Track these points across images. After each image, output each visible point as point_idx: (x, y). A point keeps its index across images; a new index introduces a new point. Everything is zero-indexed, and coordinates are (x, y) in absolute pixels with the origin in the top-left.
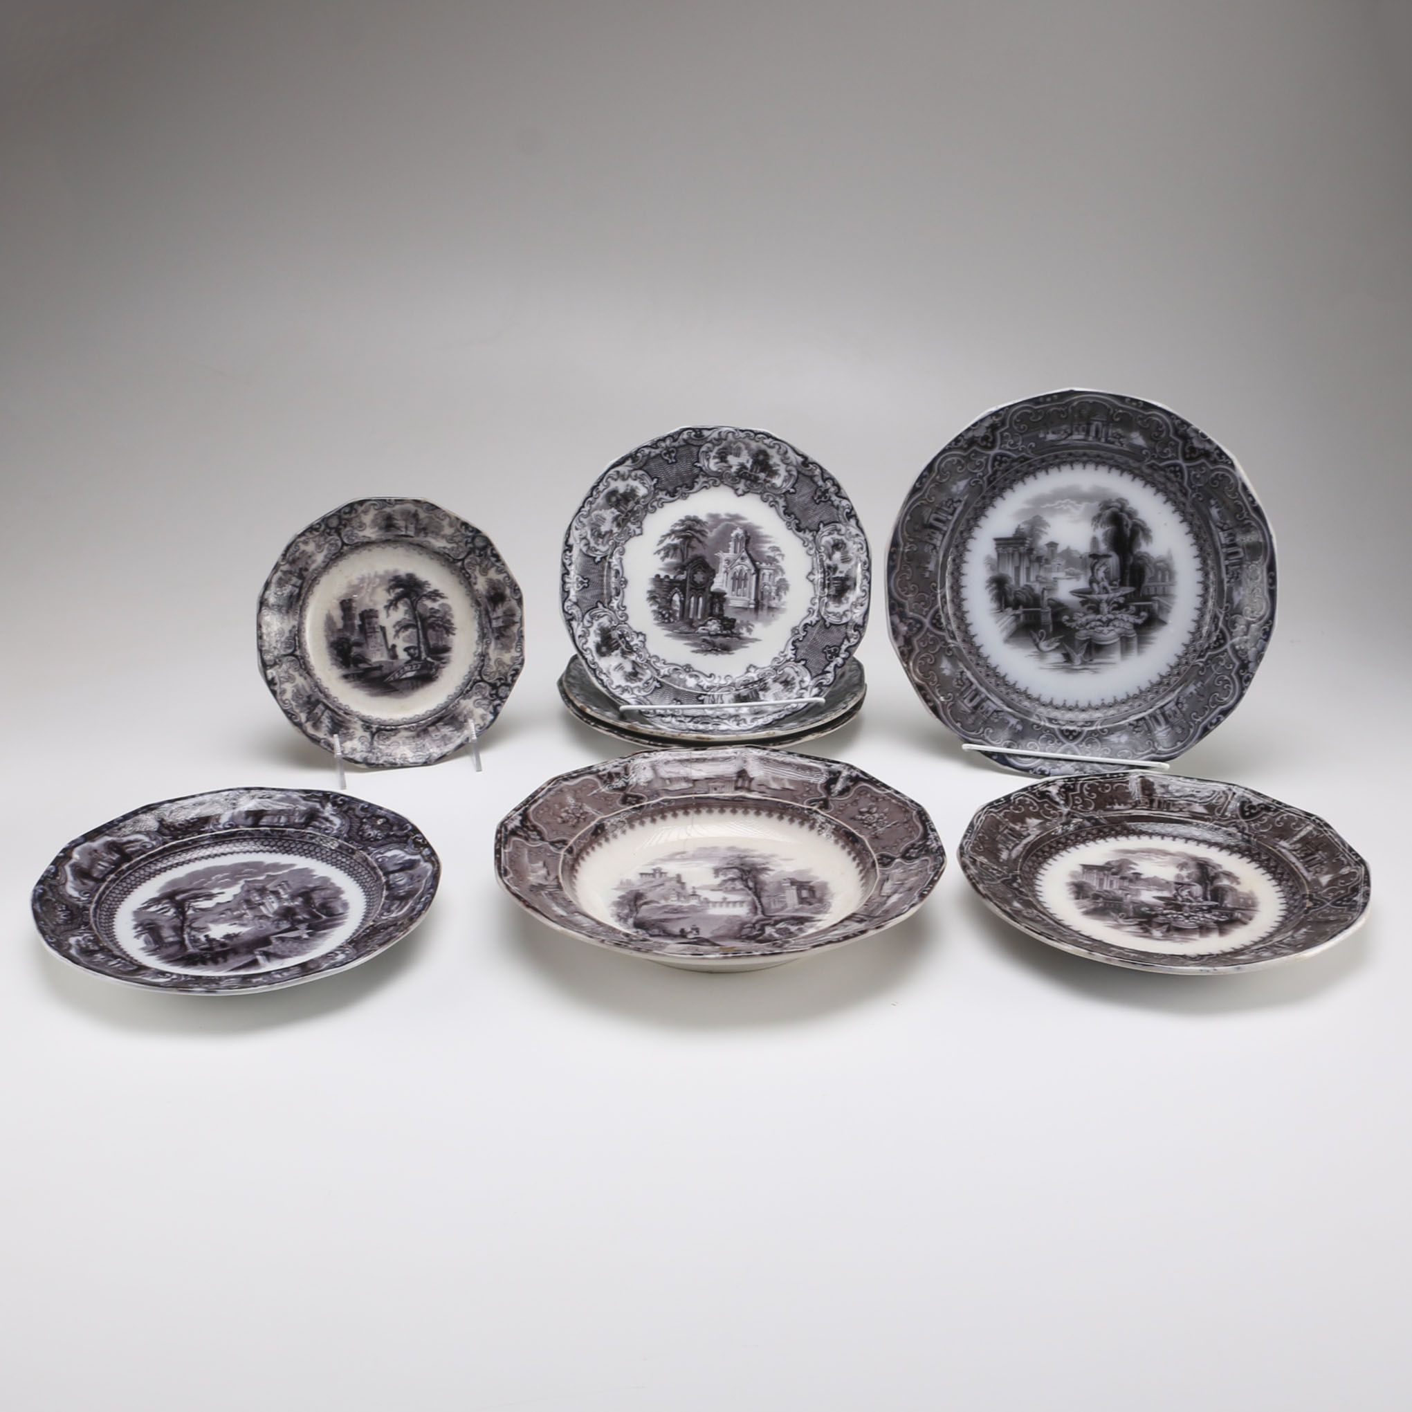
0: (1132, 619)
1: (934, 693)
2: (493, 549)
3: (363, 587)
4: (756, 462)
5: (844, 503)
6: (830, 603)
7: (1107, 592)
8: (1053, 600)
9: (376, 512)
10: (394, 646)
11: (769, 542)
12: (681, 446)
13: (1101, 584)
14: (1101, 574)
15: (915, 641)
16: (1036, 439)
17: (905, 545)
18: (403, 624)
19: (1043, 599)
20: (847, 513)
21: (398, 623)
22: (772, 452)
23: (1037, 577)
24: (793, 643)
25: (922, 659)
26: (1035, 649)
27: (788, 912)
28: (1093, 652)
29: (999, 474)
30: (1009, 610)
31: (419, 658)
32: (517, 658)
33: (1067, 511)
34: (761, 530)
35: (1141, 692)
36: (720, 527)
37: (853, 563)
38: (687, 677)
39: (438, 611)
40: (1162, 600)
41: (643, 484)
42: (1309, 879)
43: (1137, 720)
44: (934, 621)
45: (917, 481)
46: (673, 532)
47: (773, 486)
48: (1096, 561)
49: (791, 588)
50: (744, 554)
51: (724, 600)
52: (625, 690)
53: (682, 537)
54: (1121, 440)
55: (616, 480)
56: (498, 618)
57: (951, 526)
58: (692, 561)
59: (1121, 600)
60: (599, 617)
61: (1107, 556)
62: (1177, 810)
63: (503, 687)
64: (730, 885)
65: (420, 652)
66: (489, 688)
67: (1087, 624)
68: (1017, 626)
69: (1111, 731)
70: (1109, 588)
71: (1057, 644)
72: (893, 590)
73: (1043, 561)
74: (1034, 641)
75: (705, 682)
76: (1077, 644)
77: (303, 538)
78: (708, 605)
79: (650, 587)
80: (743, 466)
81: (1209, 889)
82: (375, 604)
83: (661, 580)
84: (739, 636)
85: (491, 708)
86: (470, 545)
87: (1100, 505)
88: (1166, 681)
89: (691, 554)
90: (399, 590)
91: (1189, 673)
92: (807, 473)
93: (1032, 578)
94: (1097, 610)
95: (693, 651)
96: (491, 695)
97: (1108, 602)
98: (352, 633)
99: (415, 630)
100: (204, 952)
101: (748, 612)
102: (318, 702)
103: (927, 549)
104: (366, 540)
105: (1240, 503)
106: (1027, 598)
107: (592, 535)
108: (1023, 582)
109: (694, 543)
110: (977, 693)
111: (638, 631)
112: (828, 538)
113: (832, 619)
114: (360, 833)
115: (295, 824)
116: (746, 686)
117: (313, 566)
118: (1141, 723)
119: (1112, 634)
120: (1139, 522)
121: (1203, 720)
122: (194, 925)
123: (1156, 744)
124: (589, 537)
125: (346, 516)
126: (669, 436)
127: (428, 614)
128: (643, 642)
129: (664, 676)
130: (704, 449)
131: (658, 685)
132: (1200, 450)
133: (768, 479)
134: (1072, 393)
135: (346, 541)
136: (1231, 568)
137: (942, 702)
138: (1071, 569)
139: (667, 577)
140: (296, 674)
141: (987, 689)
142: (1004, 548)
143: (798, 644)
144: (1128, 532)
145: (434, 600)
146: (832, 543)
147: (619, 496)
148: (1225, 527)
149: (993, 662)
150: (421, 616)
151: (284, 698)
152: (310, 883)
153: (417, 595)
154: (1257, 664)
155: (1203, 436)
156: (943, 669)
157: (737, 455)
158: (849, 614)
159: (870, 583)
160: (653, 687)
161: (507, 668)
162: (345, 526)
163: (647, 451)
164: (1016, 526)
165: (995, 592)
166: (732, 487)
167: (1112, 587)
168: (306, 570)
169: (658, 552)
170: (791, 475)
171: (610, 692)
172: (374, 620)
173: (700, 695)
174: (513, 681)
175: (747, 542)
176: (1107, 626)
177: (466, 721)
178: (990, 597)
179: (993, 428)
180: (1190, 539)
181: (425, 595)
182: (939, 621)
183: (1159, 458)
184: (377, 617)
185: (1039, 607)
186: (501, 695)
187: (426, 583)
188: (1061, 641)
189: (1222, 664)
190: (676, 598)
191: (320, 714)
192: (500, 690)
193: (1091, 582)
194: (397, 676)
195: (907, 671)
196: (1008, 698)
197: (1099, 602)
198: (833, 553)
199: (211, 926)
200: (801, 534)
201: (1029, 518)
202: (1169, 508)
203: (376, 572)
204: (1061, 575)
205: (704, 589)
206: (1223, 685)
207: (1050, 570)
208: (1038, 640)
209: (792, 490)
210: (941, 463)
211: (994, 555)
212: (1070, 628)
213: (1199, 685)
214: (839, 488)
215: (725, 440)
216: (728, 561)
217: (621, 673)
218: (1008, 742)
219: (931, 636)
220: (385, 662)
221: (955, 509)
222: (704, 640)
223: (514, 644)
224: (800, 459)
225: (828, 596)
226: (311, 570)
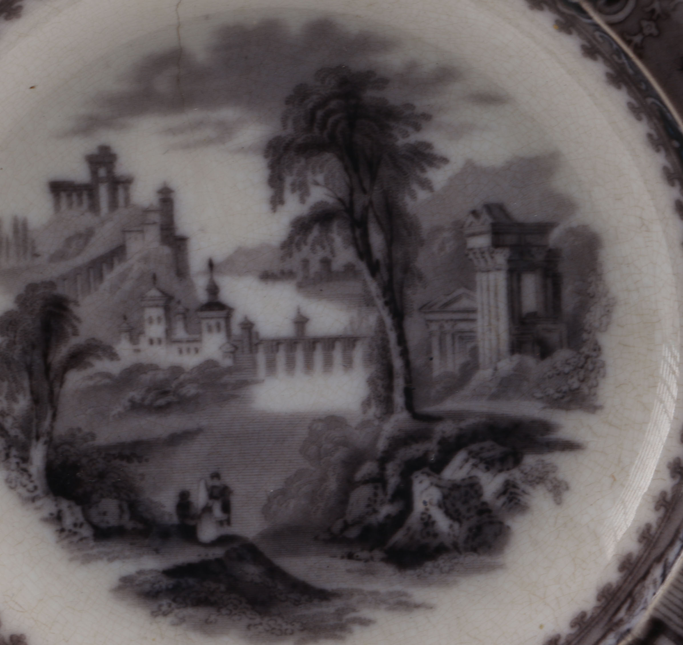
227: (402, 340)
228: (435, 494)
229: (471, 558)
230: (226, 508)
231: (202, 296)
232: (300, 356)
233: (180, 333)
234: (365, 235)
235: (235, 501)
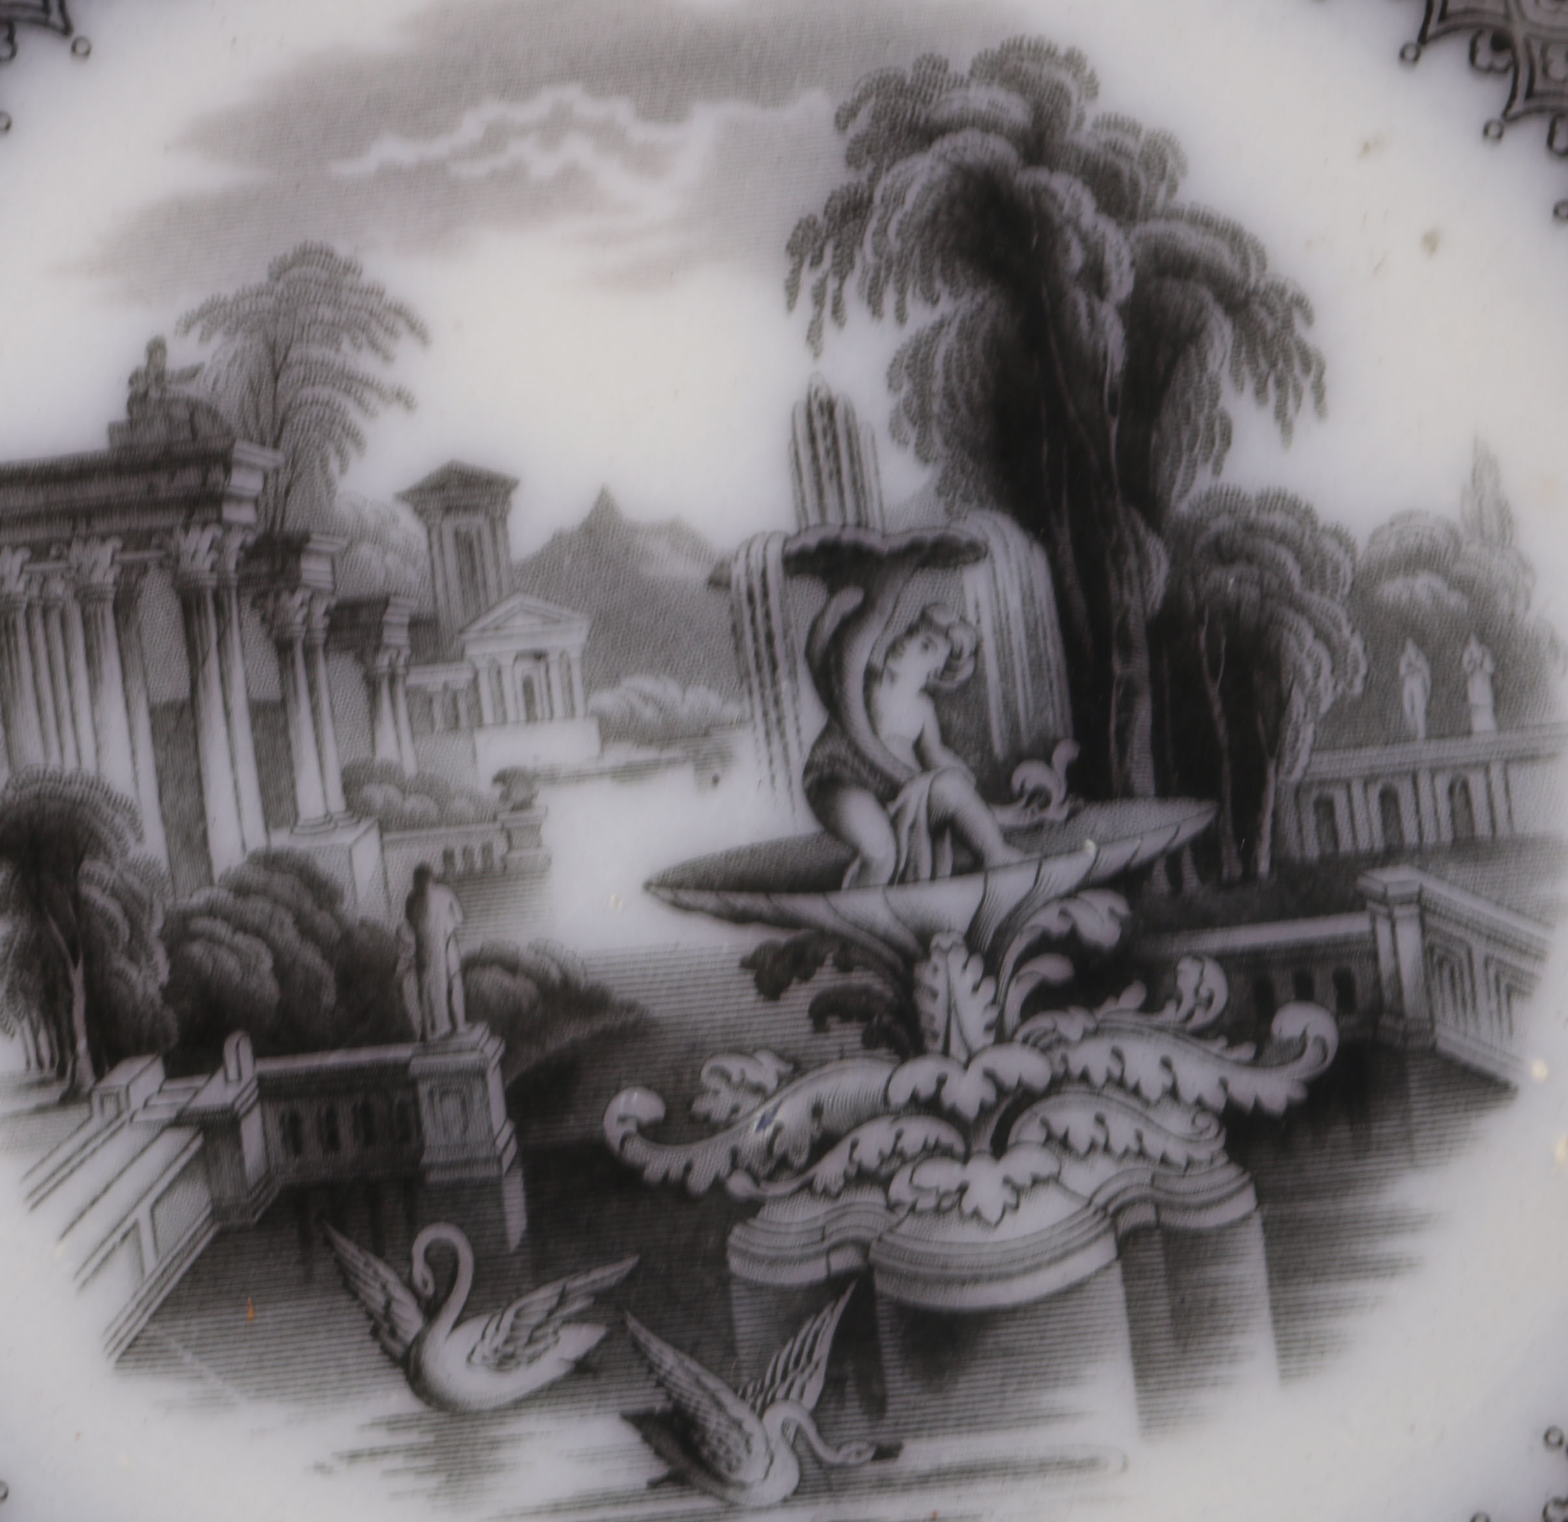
7: (971, 863)
8: (511, 966)
13: (914, 798)
14: (900, 711)
19: (420, 964)
23: (352, 782)
40: (1452, 895)
48: (850, 599)
59: (1102, 923)
61: (939, 552)
67: (823, 1144)
68: (217, 1212)
73: (397, 637)
87: (845, 116)
97: (985, 947)
106: (283, 971)
119: (1048, 1212)
120: (1192, 240)
138: (646, 684)
142: (39, 552)
167: (1010, 816)
176: (999, 1148)
185: (403, 1035)
188: (606, 1303)
204: (563, 742)
208: (409, 1318)
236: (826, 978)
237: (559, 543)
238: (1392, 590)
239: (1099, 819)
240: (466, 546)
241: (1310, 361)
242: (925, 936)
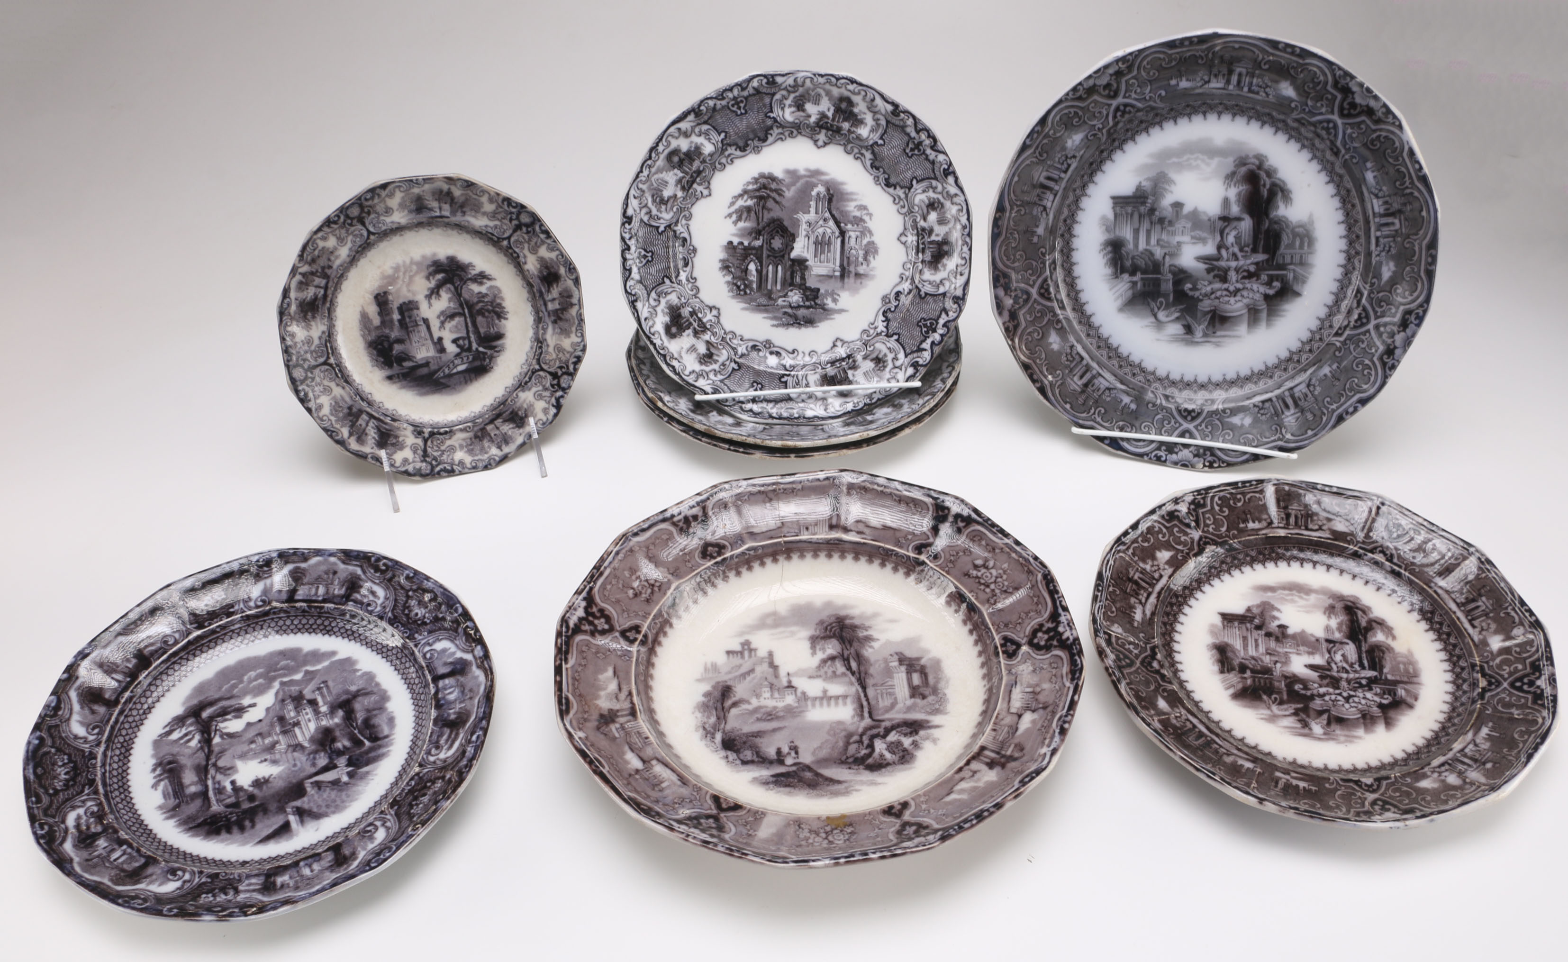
0: (1262, 289)
1: (1042, 372)
2: (541, 225)
3: (398, 278)
4: (838, 110)
5: (941, 157)
6: (926, 270)
7: (1237, 259)
9: (402, 194)
10: (440, 339)
11: (855, 200)
12: (750, 95)
13: (1231, 250)
14: (1231, 239)
15: (1021, 313)
16: (1167, 88)
17: (1012, 209)
18: (448, 313)
19: (1164, 265)
20: (944, 170)
21: (442, 313)
22: (856, 99)
23: (1158, 241)
24: (884, 313)
25: (1029, 334)
26: (1153, 319)
27: (898, 712)
28: (1217, 324)
29: (1120, 125)
30: (1126, 276)
31: (469, 349)
32: (578, 344)
33: (1197, 167)
34: (845, 187)
35: (1267, 368)
36: (799, 185)
37: (951, 225)
38: (768, 355)
39: (486, 295)
40: (1298, 269)
41: (709, 139)
42: (1476, 639)
43: (1263, 402)
44: (1042, 291)
45: (1028, 137)
46: (745, 192)
47: (859, 138)
49: (880, 251)
50: (827, 215)
51: (806, 268)
52: (699, 375)
53: (756, 197)
54: (1268, 90)
55: (677, 138)
56: (554, 300)
57: (1063, 184)
58: (768, 225)
59: (1252, 268)
60: (666, 294)
61: (1239, 219)
62: (1316, 527)
63: (565, 377)
64: (828, 669)
65: (470, 343)
66: (549, 377)
67: (1212, 293)
68: (1133, 294)
69: (1234, 412)
70: (1239, 254)
71: (1177, 315)
72: (998, 259)
73: (1166, 223)
74: (1152, 310)
75: (788, 361)
76: (1199, 315)
77: (320, 235)
78: (789, 273)
79: (722, 255)
80: (823, 116)
81: (1363, 649)
82: (414, 294)
83: (735, 248)
84: (823, 308)
85: (553, 401)
86: (515, 222)
87: (1235, 161)
88: (1295, 358)
89: (767, 216)
90: (440, 276)
91: (1323, 352)
92: (897, 123)
93: (1153, 241)
94: (1224, 279)
95: (773, 326)
96: (552, 386)
97: (1237, 270)
98: (392, 329)
99: (462, 319)
100: (230, 810)
101: (833, 280)
102: (361, 412)
103: (1036, 211)
104: (394, 226)
105: (1403, 169)
106: (1146, 264)
107: (654, 201)
108: (1142, 246)
109: (770, 204)
110: (1088, 368)
111: (711, 304)
112: (923, 197)
113: (927, 288)
114: (406, 612)
115: (334, 596)
116: (833, 363)
117: (337, 263)
118: (1267, 405)
119: (1240, 305)
120: (1278, 182)
121: (1338, 408)
122: (221, 763)
123: (1284, 431)
124: (650, 204)
125: (370, 203)
126: (737, 85)
127: (475, 300)
128: (718, 317)
129: (742, 355)
130: (778, 96)
131: (736, 367)
132: (1361, 106)
133: (853, 129)
134: (1216, 36)
135: (372, 229)
136: (1382, 240)
137: (1051, 383)
138: (1198, 232)
139: (741, 243)
140: (333, 385)
141: (1098, 363)
142: (1122, 207)
143: (890, 315)
144: (1265, 193)
145: (481, 284)
146: (927, 202)
147: (682, 156)
148: (1380, 194)
149: (1105, 332)
150: (467, 302)
151: (321, 414)
152: (352, 684)
153: (461, 279)
154: (1405, 351)
155: (1369, 90)
156: (1051, 344)
157: (817, 102)
158: (947, 284)
159: (970, 249)
160: (730, 369)
161: (568, 355)
162: (369, 213)
163: (711, 103)
164: (1137, 183)
165: (1110, 256)
166: (811, 138)
168: (330, 267)
169: (730, 215)
170: (878, 125)
171: (683, 380)
172: (415, 312)
173: (783, 375)
174: (576, 370)
175: (830, 201)
176: (1235, 296)
177: (526, 416)
178: (1105, 261)
179: (1119, 74)
180: (1336, 203)
181: (470, 279)
182: (1047, 290)
183: (1310, 111)
184: (418, 309)
186: (563, 385)
187: (470, 265)
188: (1181, 311)
189: (1363, 346)
190: (752, 267)
191: (364, 425)
192: (562, 380)
193: (1219, 248)
194: (447, 371)
195: (1013, 348)
196: (1120, 373)
197: (1226, 271)
198: (928, 213)
199: (239, 764)
200: (891, 190)
201: (1152, 174)
202: (1315, 166)
203: (412, 259)
204: (1186, 238)
205: (783, 256)
206: (1363, 370)
207: (1173, 234)
208: (1156, 309)
209: (880, 142)
210: (1055, 116)
211: (1110, 215)
212: (1192, 297)
213: (1335, 366)
214: (935, 140)
215: (803, 86)
216: (809, 224)
217: (694, 355)
218: (1121, 423)
219: (1038, 307)
220: (432, 358)
221: (1069, 166)
222: (785, 313)
223: (574, 329)
224: (890, 108)
225: (923, 262)
226: (335, 267)
227: (866, 695)
228: (885, 746)
229: (901, 766)
230: (797, 753)
231: (786, 684)
232: (825, 702)
233: (776, 695)
234: (849, 663)
235: (800, 751)
236: (1216, 272)
237: (1189, 213)
238: (1297, 230)
239: (1254, 255)
240: (1177, 212)
241: (1291, 199)
242: (1229, 268)
